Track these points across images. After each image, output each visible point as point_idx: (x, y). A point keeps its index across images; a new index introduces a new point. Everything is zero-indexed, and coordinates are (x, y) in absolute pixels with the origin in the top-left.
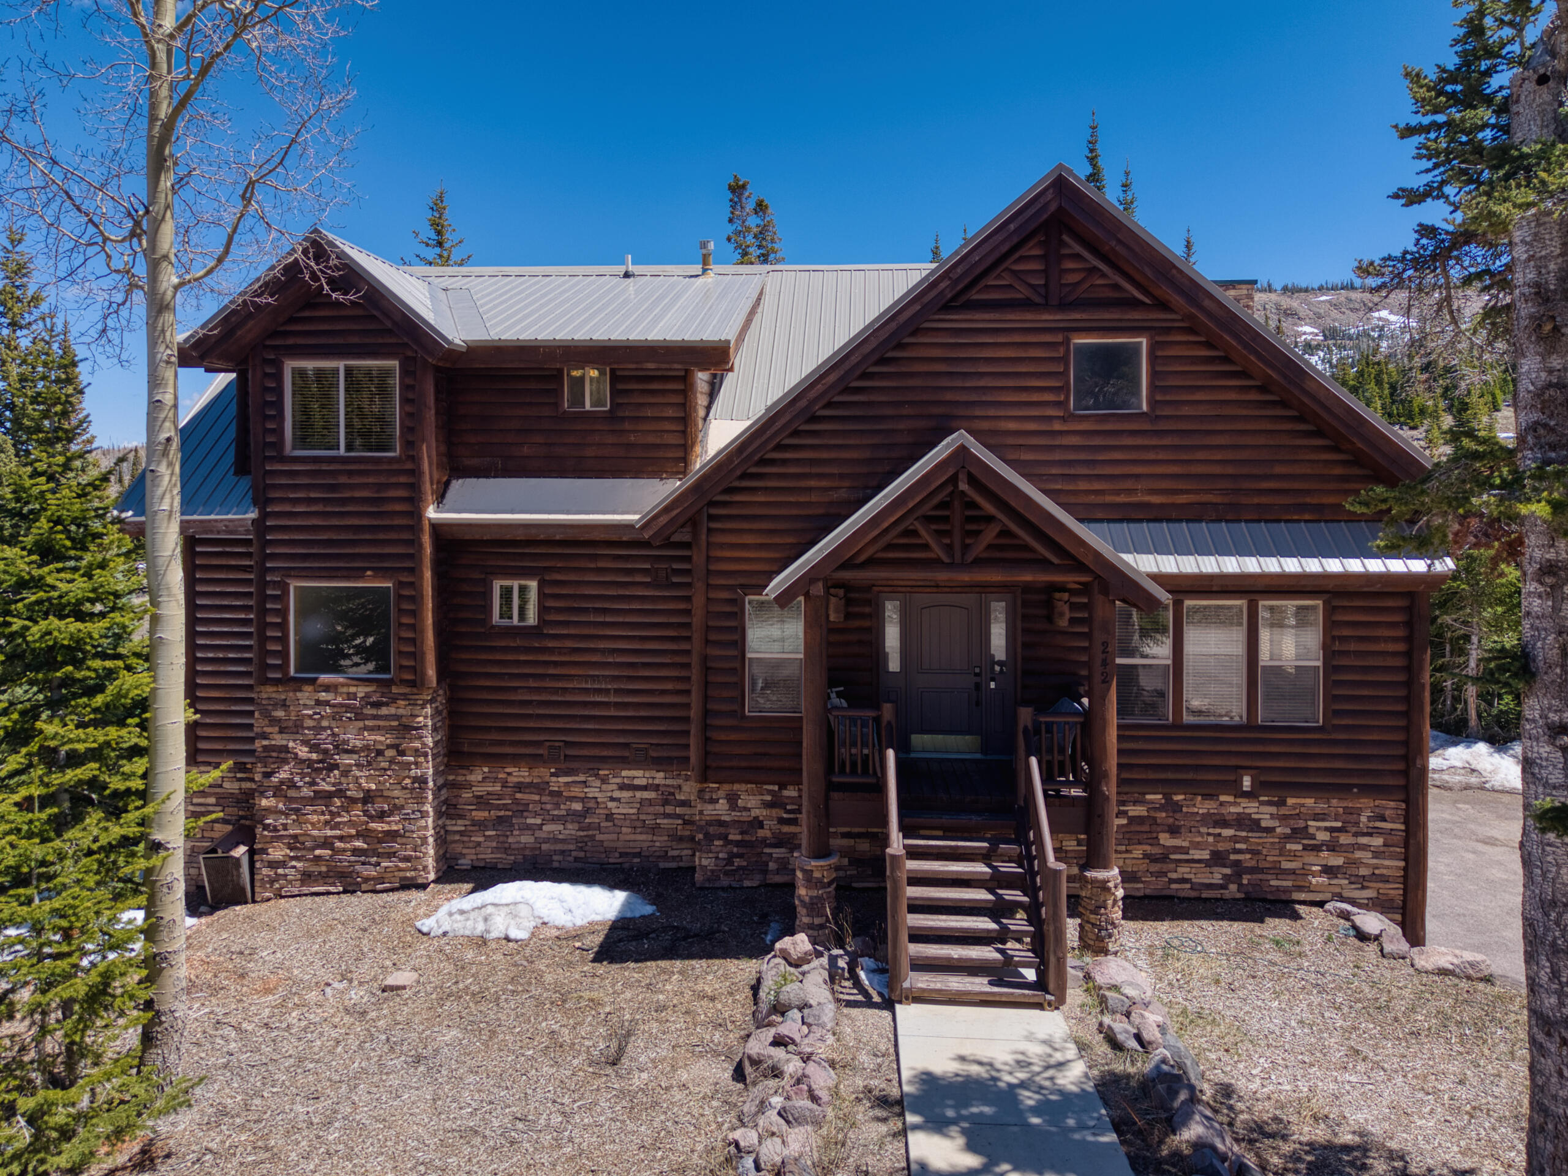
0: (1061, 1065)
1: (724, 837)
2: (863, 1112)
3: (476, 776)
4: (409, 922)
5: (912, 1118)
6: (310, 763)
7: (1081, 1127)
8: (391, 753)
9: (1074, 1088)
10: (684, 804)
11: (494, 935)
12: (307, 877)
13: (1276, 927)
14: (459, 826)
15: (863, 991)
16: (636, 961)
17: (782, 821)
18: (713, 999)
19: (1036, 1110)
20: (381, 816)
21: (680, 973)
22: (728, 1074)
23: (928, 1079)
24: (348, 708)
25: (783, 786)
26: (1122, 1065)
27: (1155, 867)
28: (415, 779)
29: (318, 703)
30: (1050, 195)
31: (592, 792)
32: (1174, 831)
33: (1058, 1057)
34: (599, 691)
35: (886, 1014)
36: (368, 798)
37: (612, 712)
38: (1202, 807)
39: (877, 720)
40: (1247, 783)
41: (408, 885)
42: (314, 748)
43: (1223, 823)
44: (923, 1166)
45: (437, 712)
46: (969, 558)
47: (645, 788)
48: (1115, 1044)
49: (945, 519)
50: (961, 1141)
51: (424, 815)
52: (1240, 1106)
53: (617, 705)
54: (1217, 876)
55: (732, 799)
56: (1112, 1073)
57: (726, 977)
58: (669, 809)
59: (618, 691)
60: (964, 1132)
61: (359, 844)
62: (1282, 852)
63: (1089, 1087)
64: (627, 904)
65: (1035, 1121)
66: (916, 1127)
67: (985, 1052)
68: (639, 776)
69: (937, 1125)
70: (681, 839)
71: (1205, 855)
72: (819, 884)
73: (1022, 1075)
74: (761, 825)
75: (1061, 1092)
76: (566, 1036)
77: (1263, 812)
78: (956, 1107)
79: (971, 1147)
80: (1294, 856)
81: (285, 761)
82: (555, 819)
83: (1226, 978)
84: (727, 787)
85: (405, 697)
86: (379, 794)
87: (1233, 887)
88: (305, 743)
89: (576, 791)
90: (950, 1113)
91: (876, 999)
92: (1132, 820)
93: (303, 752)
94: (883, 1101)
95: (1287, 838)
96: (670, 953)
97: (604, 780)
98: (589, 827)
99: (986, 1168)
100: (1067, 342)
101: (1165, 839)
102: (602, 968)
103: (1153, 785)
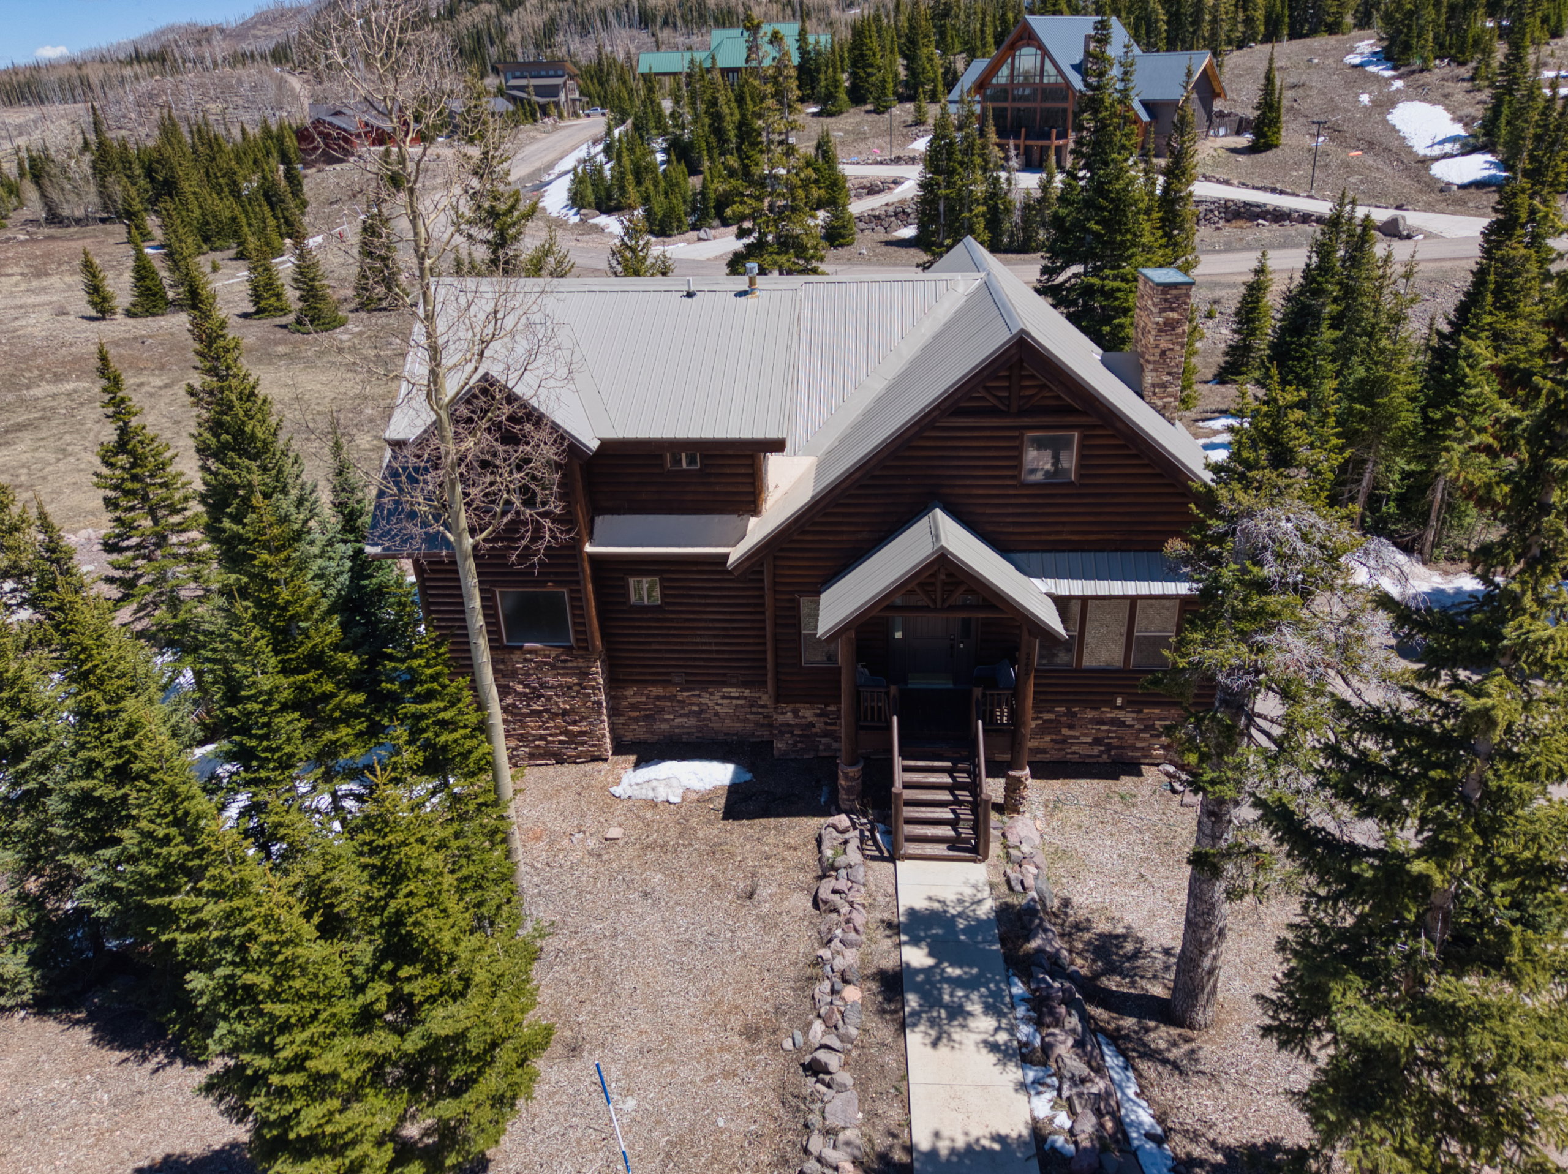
0: (980, 902)
1: (792, 733)
2: (880, 933)
3: (629, 692)
4: (604, 788)
5: (904, 938)
6: (525, 695)
7: (984, 941)
8: (576, 688)
9: (984, 917)
10: (763, 706)
11: (660, 800)
12: (532, 756)
13: (1127, 783)
14: (622, 720)
15: (879, 849)
16: (748, 819)
17: (826, 724)
18: (795, 849)
19: (964, 931)
20: (575, 723)
21: (775, 828)
22: (810, 904)
23: (912, 913)
24: (546, 663)
25: (827, 705)
26: (1012, 900)
27: (1057, 746)
28: (594, 703)
29: (526, 660)
30: (1013, 351)
31: (703, 701)
32: (1071, 727)
33: (979, 896)
34: (705, 644)
35: (891, 865)
36: (565, 712)
37: (714, 656)
38: (1090, 714)
39: (887, 693)
40: (1119, 701)
41: (595, 759)
42: (526, 686)
43: (1103, 723)
44: (908, 965)
45: (602, 662)
46: (946, 605)
47: (738, 698)
48: (1011, 888)
49: (933, 584)
50: (926, 950)
51: (602, 721)
52: (1071, 912)
53: (717, 652)
54: (1096, 751)
55: (795, 712)
56: (1006, 903)
57: (801, 832)
58: (754, 710)
59: (716, 644)
60: (929, 945)
61: (562, 738)
62: (1137, 738)
63: (992, 915)
64: (736, 774)
65: (962, 937)
66: (905, 943)
67: (941, 894)
68: (734, 692)
69: (915, 942)
70: (762, 725)
71: (1090, 740)
72: (853, 779)
73: (959, 909)
74: (814, 726)
75: (978, 920)
76: (720, 879)
77: (1128, 717)
78: (925, 930)
79: (931, 954)
80: (1144, 740)
81: (509, 694)
82: (681, 716)
83: (1086, 823)
84: (791, 706)
85: (582, 657)
86: (572, 711)
87: (1105, 756)
88: (521, 683)
89: (694, 700)
90: (922, 934)
91: (886, 854)
92: (1045, 721)
93: (520, 688)
94: (889, 925)
95: (1141, 731)
96: (766, 813)
97: (712, 694)
98: (704, 720)
99: (937, 965)
100: (1022, 435)
101: (1065, 731)
102: (730, 824)
103: (1060, 703)
